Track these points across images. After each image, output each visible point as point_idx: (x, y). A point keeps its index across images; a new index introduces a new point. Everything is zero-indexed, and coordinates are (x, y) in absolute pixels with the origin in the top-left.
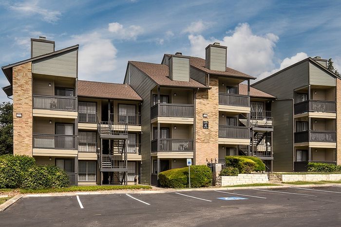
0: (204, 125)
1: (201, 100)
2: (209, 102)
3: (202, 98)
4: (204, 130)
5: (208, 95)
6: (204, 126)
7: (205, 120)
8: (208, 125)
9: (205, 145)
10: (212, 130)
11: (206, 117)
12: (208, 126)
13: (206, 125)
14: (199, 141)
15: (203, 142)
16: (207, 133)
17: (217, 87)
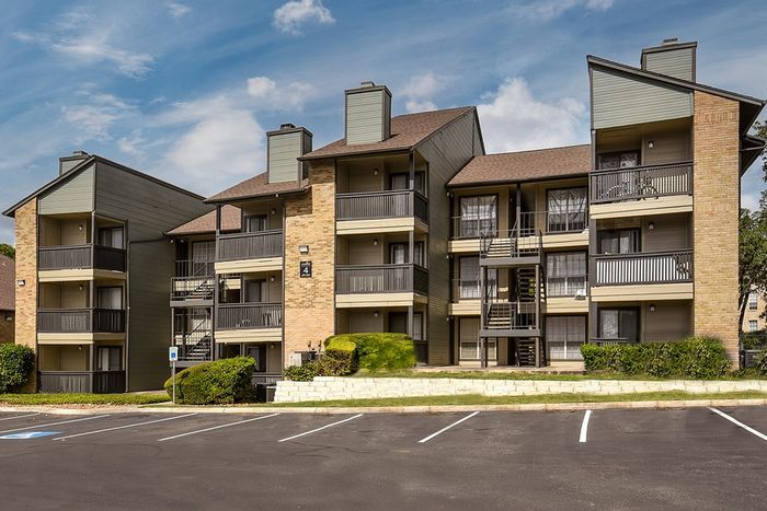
0: (302, 269)
1: (298, 218)
2: (313, 219)
3: (300, 212)
4: (303, 281)
5: (311, 204)
6: (302, 272)
7: (305, 259)
8: (310, 269)
9: (305, 312)
10: (320, 278)
11: (307, 253)
12: (310, 272)
13: (306, 270)
14: (291, 304)
15: (301, 305)
16: (309, 286)
17: (333, 184)
